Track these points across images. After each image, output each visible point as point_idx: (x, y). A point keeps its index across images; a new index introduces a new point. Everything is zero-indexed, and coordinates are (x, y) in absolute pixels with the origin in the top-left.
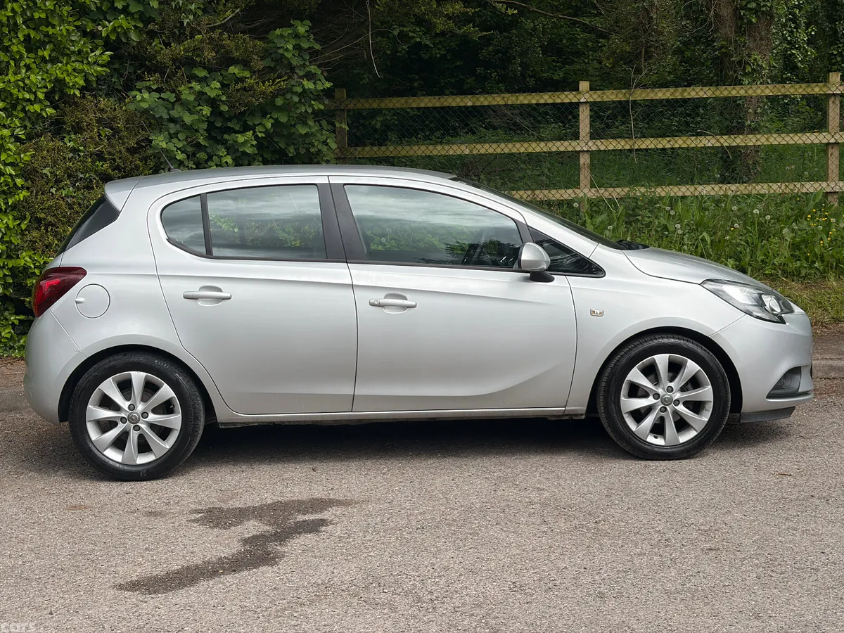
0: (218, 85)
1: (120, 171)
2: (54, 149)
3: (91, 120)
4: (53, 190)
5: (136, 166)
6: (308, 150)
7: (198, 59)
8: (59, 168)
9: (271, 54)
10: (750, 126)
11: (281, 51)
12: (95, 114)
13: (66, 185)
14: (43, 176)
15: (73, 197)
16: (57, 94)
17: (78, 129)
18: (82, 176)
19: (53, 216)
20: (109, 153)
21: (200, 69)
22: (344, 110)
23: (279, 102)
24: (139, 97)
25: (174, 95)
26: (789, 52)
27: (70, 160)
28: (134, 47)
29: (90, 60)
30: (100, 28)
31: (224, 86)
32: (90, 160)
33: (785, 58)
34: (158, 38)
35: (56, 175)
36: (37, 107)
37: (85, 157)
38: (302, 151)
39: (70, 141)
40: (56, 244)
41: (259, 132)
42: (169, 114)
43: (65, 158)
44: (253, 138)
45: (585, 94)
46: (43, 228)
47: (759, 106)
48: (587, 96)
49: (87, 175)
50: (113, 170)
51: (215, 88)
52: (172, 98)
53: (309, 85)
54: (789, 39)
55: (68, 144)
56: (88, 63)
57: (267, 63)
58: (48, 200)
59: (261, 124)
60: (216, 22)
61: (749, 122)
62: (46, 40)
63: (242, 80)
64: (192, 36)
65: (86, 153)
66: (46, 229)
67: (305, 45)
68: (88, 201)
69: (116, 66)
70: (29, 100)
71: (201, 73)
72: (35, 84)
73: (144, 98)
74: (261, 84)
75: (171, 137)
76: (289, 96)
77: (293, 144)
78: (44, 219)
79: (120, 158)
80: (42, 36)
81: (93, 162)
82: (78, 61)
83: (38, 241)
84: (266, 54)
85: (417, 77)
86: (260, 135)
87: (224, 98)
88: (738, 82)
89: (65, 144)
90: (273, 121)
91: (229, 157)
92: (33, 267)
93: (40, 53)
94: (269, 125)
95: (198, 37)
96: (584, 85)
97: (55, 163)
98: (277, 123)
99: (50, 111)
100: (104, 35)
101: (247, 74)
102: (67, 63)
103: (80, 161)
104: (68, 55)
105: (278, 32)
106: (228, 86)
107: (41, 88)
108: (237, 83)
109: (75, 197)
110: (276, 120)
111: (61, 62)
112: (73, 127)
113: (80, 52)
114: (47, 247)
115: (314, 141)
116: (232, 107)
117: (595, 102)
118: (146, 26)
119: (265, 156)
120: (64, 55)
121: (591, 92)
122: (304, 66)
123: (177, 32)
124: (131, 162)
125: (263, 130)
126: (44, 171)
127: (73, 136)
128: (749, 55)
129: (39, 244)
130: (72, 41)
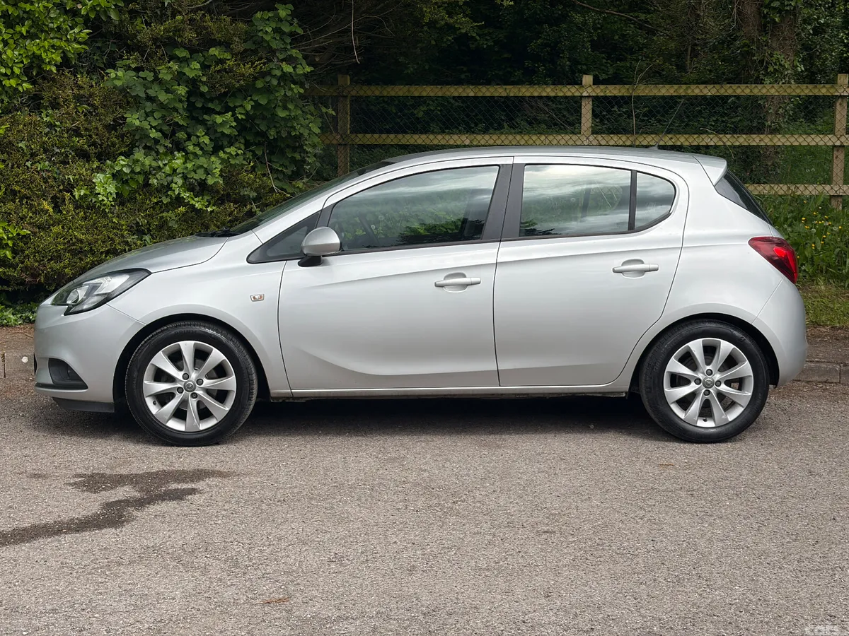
0: (198, 66)
1: (96, 147)
2: (30, 124)
3: (68, 96)
4: (28, 164)
5: (112, 143)
6: (289, 133)
7: (179, 40)
8: (35, 143)
9: (252, 37)
10: (770, 126)
11: (260, 34)
12: (73, 90)
13: (42, 159)
14: (18, 150)
15: (49, 171)
16: (34, 70)
17: (55, 105)
18: (58, 151)
19: (28, 189)
20: (86, 129)
21: (182, 49)
22: (346, 97)
23: (259, 84)
24: (113, 75)
25: (152, 74)
26: (845, 55)
27: (46, 134)
28: (115, 26)
29: (69, 37)
30: (79, 6)
31: (205, 67)
32: (66, 135)
33: (841, 61)
34: (141, 17)
35: (32, 149)
36: (13, 82)
37: (61, 132)
38: (284, 135)
39: (47, 116)
40: (31, 217)
41: (240, 113)
42: (147, 93)
43: (41, 132)
44: (232, 119)
45: (588, 87)
46: (17, 201)
47: (780, 107)
48: (590, 90)
49: (63, 150)
50: (89, 146)
51: (195, 69)
52: (150, 76)
53: (288, 68)
54: (846, 41)
55: (45, 119)
56: (67, 40)
57: (249, 45)
58: (23, 173)
59: (241, 106)
60: (197, 4)
61: (769, 122)
62: (25, 16)
63: (222, 61)
64: (174, 16)
65: (63, 128)
66: (21, 201)
67: (286, 29)
68: (63, 176)
69: (99, 44)
70: (5, 75)
71: (182, 53)
72: (11, 59)
73: (119, 76)
74: (242, 66)
75: (147, 115)
76: (268, 79)
77: (275, 127)
78: (19, 191)
79: (97, 135)
80: (21, 13)
81: (70, 137)
82: (57, 38)
83: (13, 213)
84: (248, 37)
85: (465, 69)
86: (240, 117)
87: (204, 79)
88: (759, 81)
89: (42, 118)
90: (253, 104)
91: (207, 137)
92: (6, 238)
93: (18, 28)
94: (249, 107)
95: (179, 17)
96: (587, 79)
97: (31, 137)
98: (257, 106)
99: (26, 86)
100: (83, 12)
101: (228, 56)
102: (45, 40)
103: (57, 136)
104: (47, 32)
105: (259, 15)
106: (209, 67)
107: (17, 63)
108: (217, 64)
109: (50, 171)
110: (256, 102)
111: (40, 38)
112: (51, 103)
113: (59, 28)
114: (22, 219)
115: (295, 125)
116: (212, 87)
117: (597, 96)
118: (127, 6)
119: (248, 138)
120: (42, 31)
121: (594, 87)
122: (285, 49)
123: (159, 12)
124: (108, 139)
125: (243, 112)
126: (20, 145)
127: (50, 111)
128: (771, 55)
129: (13, 216)
130: (51, 18)
